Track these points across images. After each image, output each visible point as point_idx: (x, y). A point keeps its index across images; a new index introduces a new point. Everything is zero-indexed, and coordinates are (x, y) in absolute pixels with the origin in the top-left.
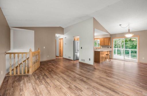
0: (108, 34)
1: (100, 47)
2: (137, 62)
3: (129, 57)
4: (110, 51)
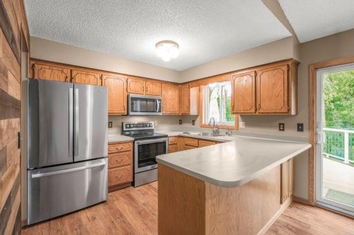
1: (237, 122)
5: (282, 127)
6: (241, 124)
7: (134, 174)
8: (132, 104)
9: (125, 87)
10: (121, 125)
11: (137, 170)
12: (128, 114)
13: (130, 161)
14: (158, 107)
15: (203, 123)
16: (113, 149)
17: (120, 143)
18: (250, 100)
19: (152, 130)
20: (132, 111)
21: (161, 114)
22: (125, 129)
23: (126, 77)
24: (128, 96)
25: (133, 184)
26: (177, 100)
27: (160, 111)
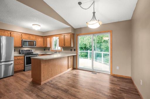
0: (69, 27)
1: (61, 49)
2: (110, 73)
3: (101, 63)
4: (74, 56)
5: (71, 50)
6: (62, 50)
7: (24, 67)
8: (24, 43)
9: (21, 37)
10: (19, 50)
11: (26, 65)
12: (22, 46)
13: (23, 63)
14: (35, 44)
15: (52, 50)
16: (16, 58)
17: (19, 56)
18: (63, 43)
19: (33, 53)
20: (24, 45)
21: (36, 47)
22: (21, 52)
23: (21, 33)
24: (22, 40)
25: (24, 70)
26: (42, 42)
27: (35, 46)
